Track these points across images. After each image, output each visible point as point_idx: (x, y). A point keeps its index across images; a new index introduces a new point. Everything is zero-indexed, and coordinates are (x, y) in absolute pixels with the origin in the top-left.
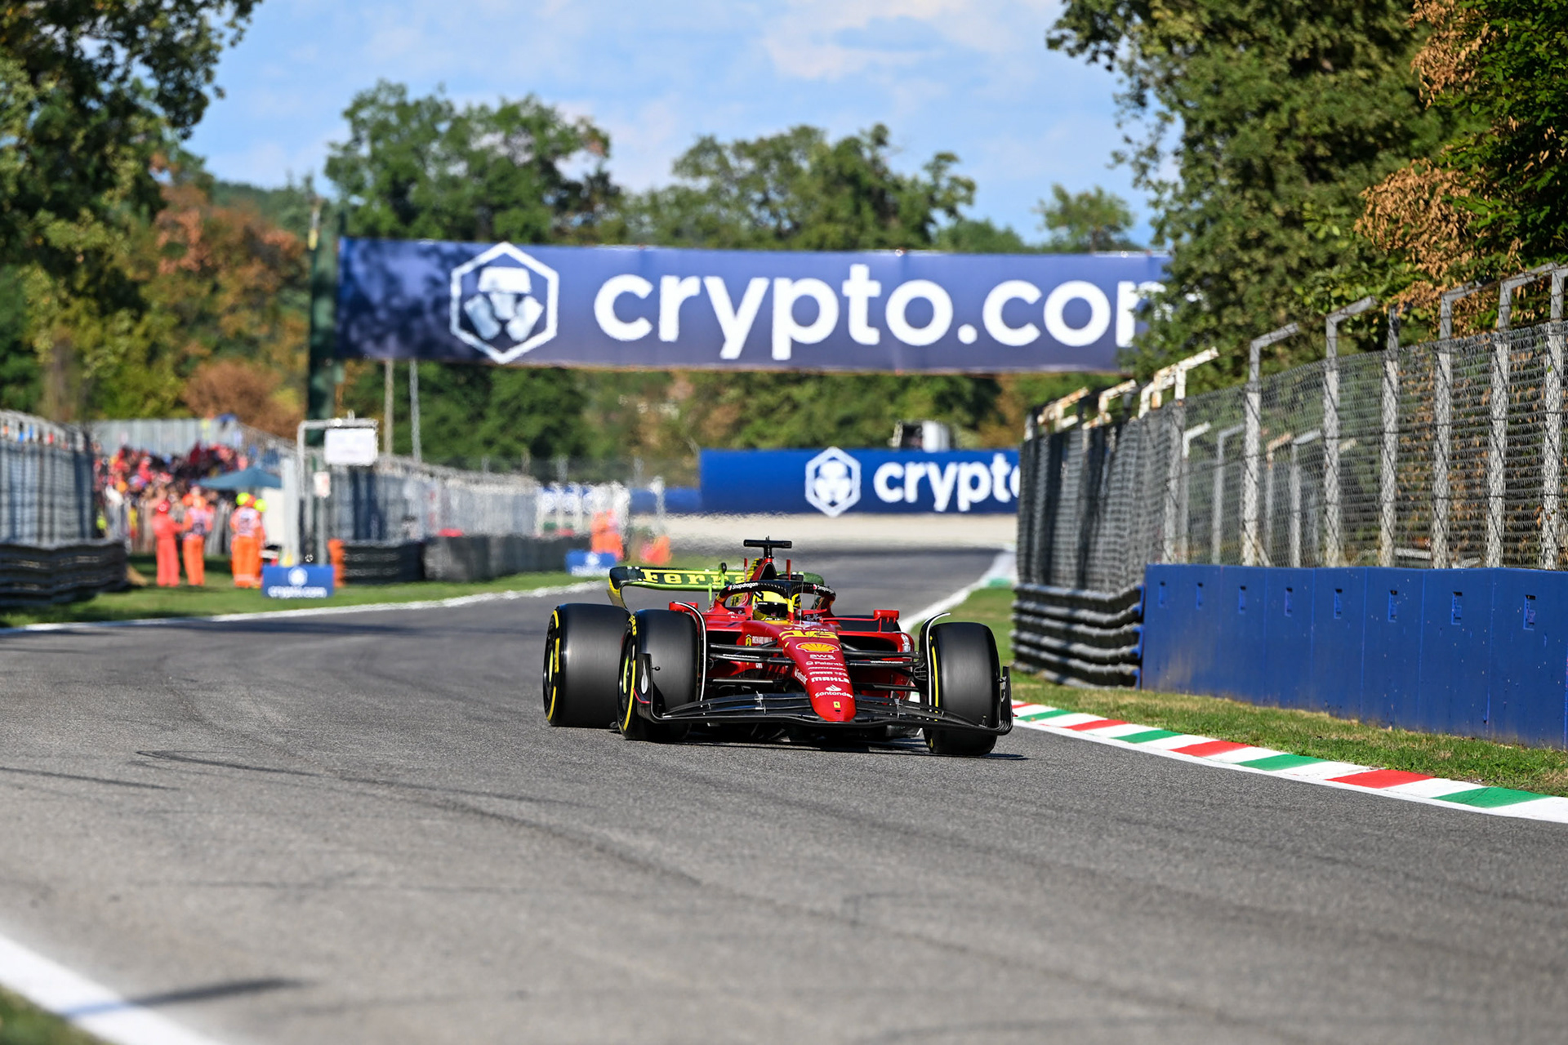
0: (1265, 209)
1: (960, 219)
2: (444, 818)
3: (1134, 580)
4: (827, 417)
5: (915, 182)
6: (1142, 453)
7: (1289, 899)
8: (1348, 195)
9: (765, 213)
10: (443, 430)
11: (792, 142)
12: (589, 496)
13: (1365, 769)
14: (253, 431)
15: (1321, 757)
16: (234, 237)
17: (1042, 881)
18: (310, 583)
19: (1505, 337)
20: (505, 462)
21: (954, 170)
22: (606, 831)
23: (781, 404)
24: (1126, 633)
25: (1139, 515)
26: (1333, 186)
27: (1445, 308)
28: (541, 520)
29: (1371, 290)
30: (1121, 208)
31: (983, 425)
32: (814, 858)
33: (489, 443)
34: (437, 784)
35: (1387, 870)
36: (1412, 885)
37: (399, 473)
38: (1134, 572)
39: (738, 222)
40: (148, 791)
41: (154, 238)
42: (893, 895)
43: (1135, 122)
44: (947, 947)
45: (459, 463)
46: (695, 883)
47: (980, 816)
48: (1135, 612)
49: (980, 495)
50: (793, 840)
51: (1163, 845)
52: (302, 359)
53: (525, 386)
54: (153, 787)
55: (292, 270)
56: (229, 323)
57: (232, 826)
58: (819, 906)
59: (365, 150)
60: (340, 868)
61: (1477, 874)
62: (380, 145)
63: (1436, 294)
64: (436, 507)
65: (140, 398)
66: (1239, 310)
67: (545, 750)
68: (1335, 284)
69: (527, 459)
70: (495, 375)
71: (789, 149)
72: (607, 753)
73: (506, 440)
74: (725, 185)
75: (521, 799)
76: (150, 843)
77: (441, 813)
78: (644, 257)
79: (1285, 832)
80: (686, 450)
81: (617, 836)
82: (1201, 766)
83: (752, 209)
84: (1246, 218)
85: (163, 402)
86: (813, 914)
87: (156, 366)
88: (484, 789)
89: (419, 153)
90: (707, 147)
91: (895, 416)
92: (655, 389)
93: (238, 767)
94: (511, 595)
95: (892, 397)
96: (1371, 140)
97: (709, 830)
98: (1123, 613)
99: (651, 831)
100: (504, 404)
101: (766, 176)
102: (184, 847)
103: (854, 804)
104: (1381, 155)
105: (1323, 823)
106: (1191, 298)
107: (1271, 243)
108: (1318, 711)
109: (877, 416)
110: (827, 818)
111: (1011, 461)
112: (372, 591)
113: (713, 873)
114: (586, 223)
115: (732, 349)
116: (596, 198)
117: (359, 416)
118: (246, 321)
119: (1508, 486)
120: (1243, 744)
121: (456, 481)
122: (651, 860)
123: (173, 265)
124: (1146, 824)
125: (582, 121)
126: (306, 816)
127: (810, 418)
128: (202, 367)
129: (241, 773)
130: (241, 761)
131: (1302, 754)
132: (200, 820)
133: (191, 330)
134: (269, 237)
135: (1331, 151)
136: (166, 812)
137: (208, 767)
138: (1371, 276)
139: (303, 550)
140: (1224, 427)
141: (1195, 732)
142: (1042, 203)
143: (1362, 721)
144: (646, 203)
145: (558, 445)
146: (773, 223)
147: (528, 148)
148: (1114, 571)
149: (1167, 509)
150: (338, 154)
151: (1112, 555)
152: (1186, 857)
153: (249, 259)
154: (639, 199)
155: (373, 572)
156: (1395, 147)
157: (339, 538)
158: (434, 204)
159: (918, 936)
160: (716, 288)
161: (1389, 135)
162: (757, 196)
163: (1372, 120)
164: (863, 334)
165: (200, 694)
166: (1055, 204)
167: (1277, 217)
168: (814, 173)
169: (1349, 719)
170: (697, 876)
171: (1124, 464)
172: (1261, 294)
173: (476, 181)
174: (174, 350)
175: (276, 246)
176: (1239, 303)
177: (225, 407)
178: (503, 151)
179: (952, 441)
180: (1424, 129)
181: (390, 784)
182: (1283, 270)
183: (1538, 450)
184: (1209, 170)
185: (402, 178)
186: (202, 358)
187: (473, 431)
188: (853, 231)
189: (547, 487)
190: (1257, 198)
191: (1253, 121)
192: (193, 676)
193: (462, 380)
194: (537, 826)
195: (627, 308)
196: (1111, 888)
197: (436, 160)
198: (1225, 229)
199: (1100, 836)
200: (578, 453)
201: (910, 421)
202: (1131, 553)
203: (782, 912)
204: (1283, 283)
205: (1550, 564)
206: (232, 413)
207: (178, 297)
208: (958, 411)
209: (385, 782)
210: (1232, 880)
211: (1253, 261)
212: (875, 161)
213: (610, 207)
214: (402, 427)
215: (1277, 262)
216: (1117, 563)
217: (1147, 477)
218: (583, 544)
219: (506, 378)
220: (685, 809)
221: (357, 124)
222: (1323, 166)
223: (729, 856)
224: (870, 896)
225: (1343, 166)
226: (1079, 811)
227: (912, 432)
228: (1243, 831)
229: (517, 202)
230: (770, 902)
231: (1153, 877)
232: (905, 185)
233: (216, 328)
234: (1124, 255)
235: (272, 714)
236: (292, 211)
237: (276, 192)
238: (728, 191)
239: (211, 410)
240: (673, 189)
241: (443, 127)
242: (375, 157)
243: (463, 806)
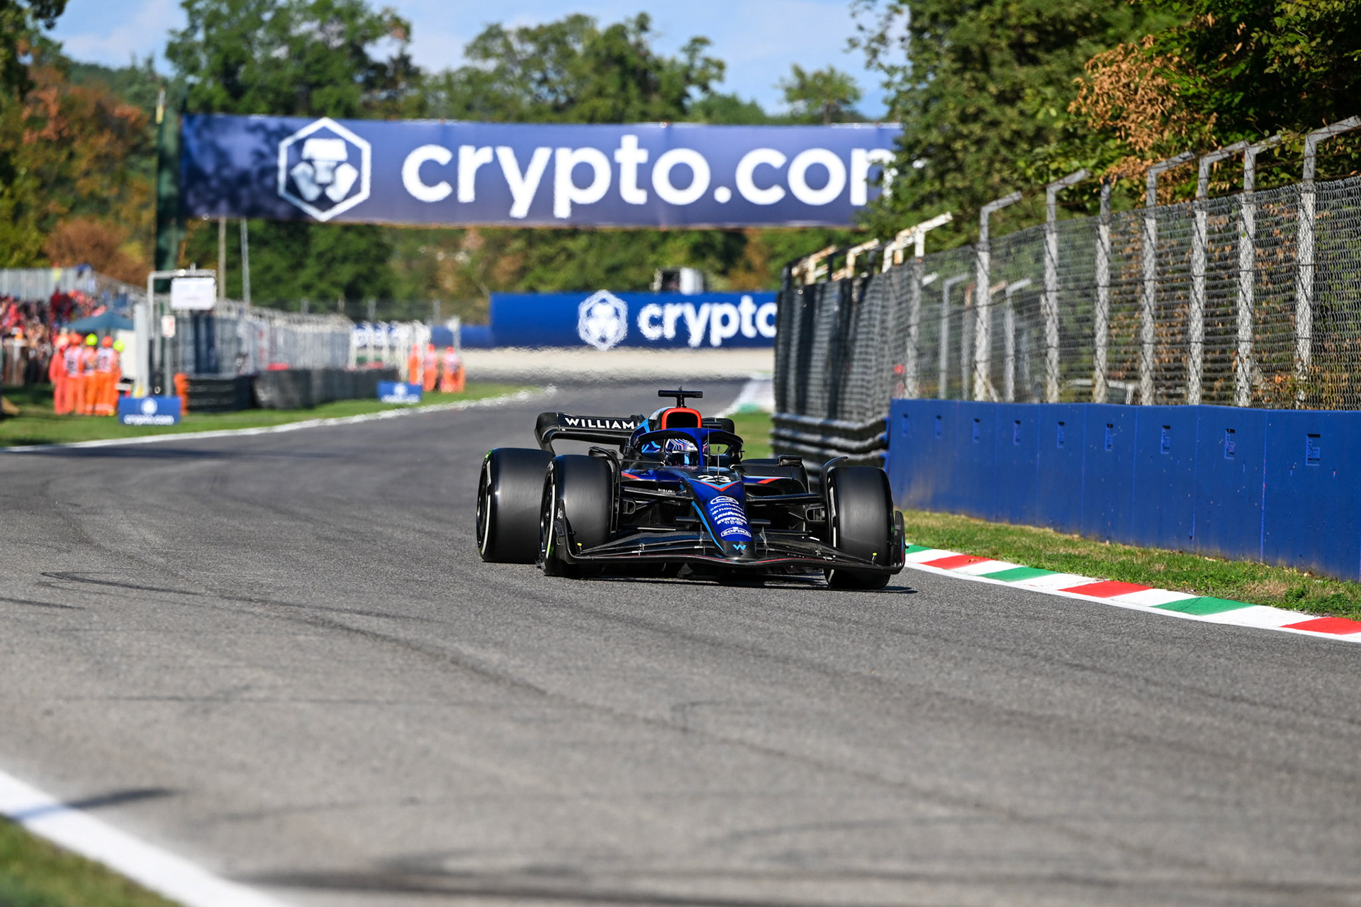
0: (981, 88)
1: (713, 95)
2: (316, 634)
3: (880, 413)
4: (597, 265)
5: (673, 63)
6: (885, 304)
7: (1050, 703)
8: (1053, 76)
9: (544, 90)
10: (268, 277)
11: (567, 29)
12: (395, 334)
13: (1092, 581)
14: (105, 279)
15: (1053, 570)
16: (88, 112)
17: (838, 689)
18: (160, 412)
19: (1204, 206)
20: (322, 305)
21: (707, 52)
22: (456, 645)
23: (558, 253)
24: (873, 459)
25: (883, 356)
26: (1040, 69)
27: (1150, 180)
28: (353, 354)
29: (1084, 163)
30: (850, 84)
31: (732, 271)
32: (638, 669)
33: (307, 288)
34: (304, 602)
35: (1128, 676)
36: (1153, 689)
37: (233, 315)
38: (880, 405)
39: (520, 97)
40: (59, 611)
41: (20, 112)
42: (711, 703)
43: (867, 13)
44: (768, 752)
45: (282, 305)
46: (542, 693)
47: (773, 628)
48: (882, 440)
49: (730, 331)
50: (619, 653)
51: (934, 653)
52: (149, 216)
53: (338, 239)
54: (62, 607)
55: (136, 140)
56: (84, 186)
57: (135, 643)
58: (651, 714)
59: (200, 36)
60: (235, 681)
61: (1207, 679)
62: (213, 32)
63: (1143, 168)
64: (265, 343)
65: (7, 251)
66: (958, 176)
67: (389, 568)
68: (1052, 158)
69: (341, 304)
70: (312, 229)
71: (564, 34)
72: (443, 571)
73: (323, 286)
74: (509, 66)
75: (378, 615)
76: (68, 660)
77: (313, 628)
78: (445, 130)
79: (1035, 639)
80: (479, 293)
81: (467, 650)
82: (951, 579)
83: (533, 86)
84: (966, 97)
85: (28, 254)
86: (647, 721)
87: (21, 222)
88: (345, 606)
89: (245, 37)
90: (494, 33)
91: (656, 264)
92: (451, 240)
93: (131, 587)
94: (332, 422)
95: (653, 247)
96: (1071, 28)
97: (544, 643)
98: (870, 441)
99: (496, 644)
100: (320, 255)
101: (545, 58)
102: (98, 663)
103: (664, 617)
104: (1082, 42)
105: (1066, 632)
106: (918, 164)
107: (987, 118)
108: (1044, 527)
109: (640, 264)
110: (644, 632)
111: (759, 302)
112: (212, 419)
113: (556, 684)
114: (389, 98)
115: (520, 209)
116: (399, 77)
117: (198, 267)
118: (99, 184)
119: (1207, 334)
120: (984, 558)
121: (280, 321)
122: (500, 672)
123: (35, 135)
124: (916, 634)
125: (387, 11)
126: (198, 633)
127: (582, 266)
128: (60, 223)
129: (135, 593)
130: (132, 581)
131: (1037, 567)
132: (107, 637)
133: (51, 192)
134: (117, 112)
135: (1038, 38)
136: (77, 630)
137: (106, 588)
138: (1084, 153)
139: (152, 383)
140: (947, 277)
141: (942, 547)
142: (782, 80)
143: (1083, 536)
144: (442, 81)
145: (367, 289)
146: (550, 99)
147: (340, 34)
148: (860, 403)
149: (909, 351)
150: (177, 40)
151: (859, 390)
152: (956, 664)
153: (101, 129)
154: (436, 78)
155: (213, 401)
156: (1092, 34)
157: (183, 371)
158: (259, 82)
159: (741, 742)
160: (507, 157)
161: (1087, 25)
162: (537, 75)
163: (1073, 11)
164: (633, 195)
165: (86, 518)
166: (792, 80)
167: (992, 95)
168: (586, 55)
169: (1071, 534)
170: (541, 687)
171: (870, 312)
172: (978, 161)
173: (294, 63)
174: (37, 208)
175: (124, 119)
176: (960, 168)
177: (81, 258)
178: (319, 37)
179: (705, 284)
180: (1119, 20)
181: (264, 602)
182: (997, 141)
183: (1233, 303)
184: (933, 55)
185: (232, 60)
186: (59, 216)
187: (295, 278)
188: (620, 105)
189: (360, 327)
190: (974, 79)
191: (971, 13)
192: (75, 501)
193: (283, 233)
194: (396, 640)
195: (430, 173)
196: (897, 695)
197: (262, 44)
198: (947, 106)
199: (879, 646)
200: (385, 296)
201: (669, 266)
202: (877, 388)
203: (623, 720)
204: (996, 152)
205: (1243, 401)
206: (86, 263)
207: (39, 163)
208: (711, 260)
209: (259, 601)
210: (998, 687)
211: (971, 133)
212: (639, 45)
213: (411, 86)
214: (234, 275)
215: (992, 134)
216: (864, 397)
217: (891, 323)
218: (391, 375)
219: (322, 232)
220: (520, 623)
221: (193, 14)
222: (1031, 51)
223: (566, 668)
224: (693, 704)
225: (1049, 51)
226: (856, 623)
227: (671, 278)
228: (999, 640)
229: (331, 81)
230: (610, 711)
231: (930, 684)
232: (666, 65)
233: (72, 190)
234: (857, 126)
235: (150, 537)
236: (136, 88)
237: (121, 71)
238: (512, 72)
239: (68, 260)
240: (464, 69)
241: (267, 16)
242: (208, 42)
243: (330, 622)
